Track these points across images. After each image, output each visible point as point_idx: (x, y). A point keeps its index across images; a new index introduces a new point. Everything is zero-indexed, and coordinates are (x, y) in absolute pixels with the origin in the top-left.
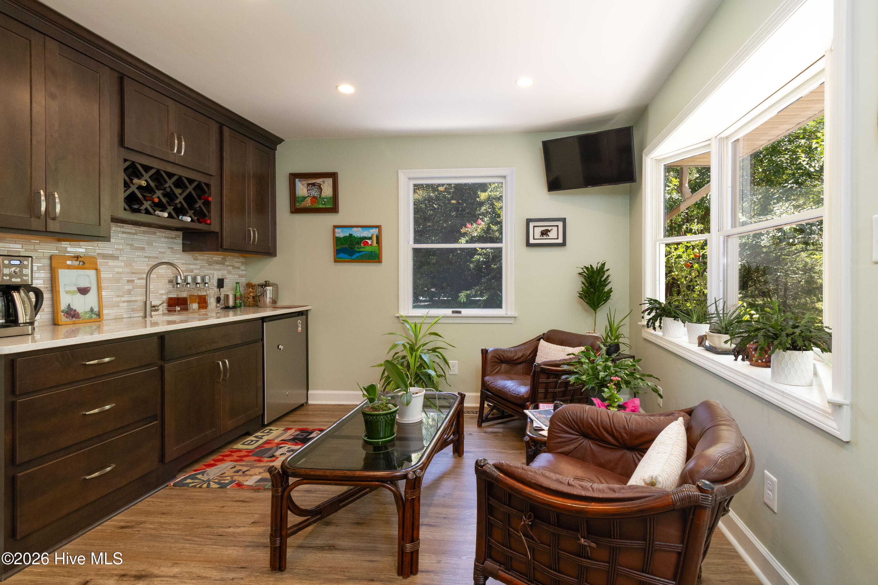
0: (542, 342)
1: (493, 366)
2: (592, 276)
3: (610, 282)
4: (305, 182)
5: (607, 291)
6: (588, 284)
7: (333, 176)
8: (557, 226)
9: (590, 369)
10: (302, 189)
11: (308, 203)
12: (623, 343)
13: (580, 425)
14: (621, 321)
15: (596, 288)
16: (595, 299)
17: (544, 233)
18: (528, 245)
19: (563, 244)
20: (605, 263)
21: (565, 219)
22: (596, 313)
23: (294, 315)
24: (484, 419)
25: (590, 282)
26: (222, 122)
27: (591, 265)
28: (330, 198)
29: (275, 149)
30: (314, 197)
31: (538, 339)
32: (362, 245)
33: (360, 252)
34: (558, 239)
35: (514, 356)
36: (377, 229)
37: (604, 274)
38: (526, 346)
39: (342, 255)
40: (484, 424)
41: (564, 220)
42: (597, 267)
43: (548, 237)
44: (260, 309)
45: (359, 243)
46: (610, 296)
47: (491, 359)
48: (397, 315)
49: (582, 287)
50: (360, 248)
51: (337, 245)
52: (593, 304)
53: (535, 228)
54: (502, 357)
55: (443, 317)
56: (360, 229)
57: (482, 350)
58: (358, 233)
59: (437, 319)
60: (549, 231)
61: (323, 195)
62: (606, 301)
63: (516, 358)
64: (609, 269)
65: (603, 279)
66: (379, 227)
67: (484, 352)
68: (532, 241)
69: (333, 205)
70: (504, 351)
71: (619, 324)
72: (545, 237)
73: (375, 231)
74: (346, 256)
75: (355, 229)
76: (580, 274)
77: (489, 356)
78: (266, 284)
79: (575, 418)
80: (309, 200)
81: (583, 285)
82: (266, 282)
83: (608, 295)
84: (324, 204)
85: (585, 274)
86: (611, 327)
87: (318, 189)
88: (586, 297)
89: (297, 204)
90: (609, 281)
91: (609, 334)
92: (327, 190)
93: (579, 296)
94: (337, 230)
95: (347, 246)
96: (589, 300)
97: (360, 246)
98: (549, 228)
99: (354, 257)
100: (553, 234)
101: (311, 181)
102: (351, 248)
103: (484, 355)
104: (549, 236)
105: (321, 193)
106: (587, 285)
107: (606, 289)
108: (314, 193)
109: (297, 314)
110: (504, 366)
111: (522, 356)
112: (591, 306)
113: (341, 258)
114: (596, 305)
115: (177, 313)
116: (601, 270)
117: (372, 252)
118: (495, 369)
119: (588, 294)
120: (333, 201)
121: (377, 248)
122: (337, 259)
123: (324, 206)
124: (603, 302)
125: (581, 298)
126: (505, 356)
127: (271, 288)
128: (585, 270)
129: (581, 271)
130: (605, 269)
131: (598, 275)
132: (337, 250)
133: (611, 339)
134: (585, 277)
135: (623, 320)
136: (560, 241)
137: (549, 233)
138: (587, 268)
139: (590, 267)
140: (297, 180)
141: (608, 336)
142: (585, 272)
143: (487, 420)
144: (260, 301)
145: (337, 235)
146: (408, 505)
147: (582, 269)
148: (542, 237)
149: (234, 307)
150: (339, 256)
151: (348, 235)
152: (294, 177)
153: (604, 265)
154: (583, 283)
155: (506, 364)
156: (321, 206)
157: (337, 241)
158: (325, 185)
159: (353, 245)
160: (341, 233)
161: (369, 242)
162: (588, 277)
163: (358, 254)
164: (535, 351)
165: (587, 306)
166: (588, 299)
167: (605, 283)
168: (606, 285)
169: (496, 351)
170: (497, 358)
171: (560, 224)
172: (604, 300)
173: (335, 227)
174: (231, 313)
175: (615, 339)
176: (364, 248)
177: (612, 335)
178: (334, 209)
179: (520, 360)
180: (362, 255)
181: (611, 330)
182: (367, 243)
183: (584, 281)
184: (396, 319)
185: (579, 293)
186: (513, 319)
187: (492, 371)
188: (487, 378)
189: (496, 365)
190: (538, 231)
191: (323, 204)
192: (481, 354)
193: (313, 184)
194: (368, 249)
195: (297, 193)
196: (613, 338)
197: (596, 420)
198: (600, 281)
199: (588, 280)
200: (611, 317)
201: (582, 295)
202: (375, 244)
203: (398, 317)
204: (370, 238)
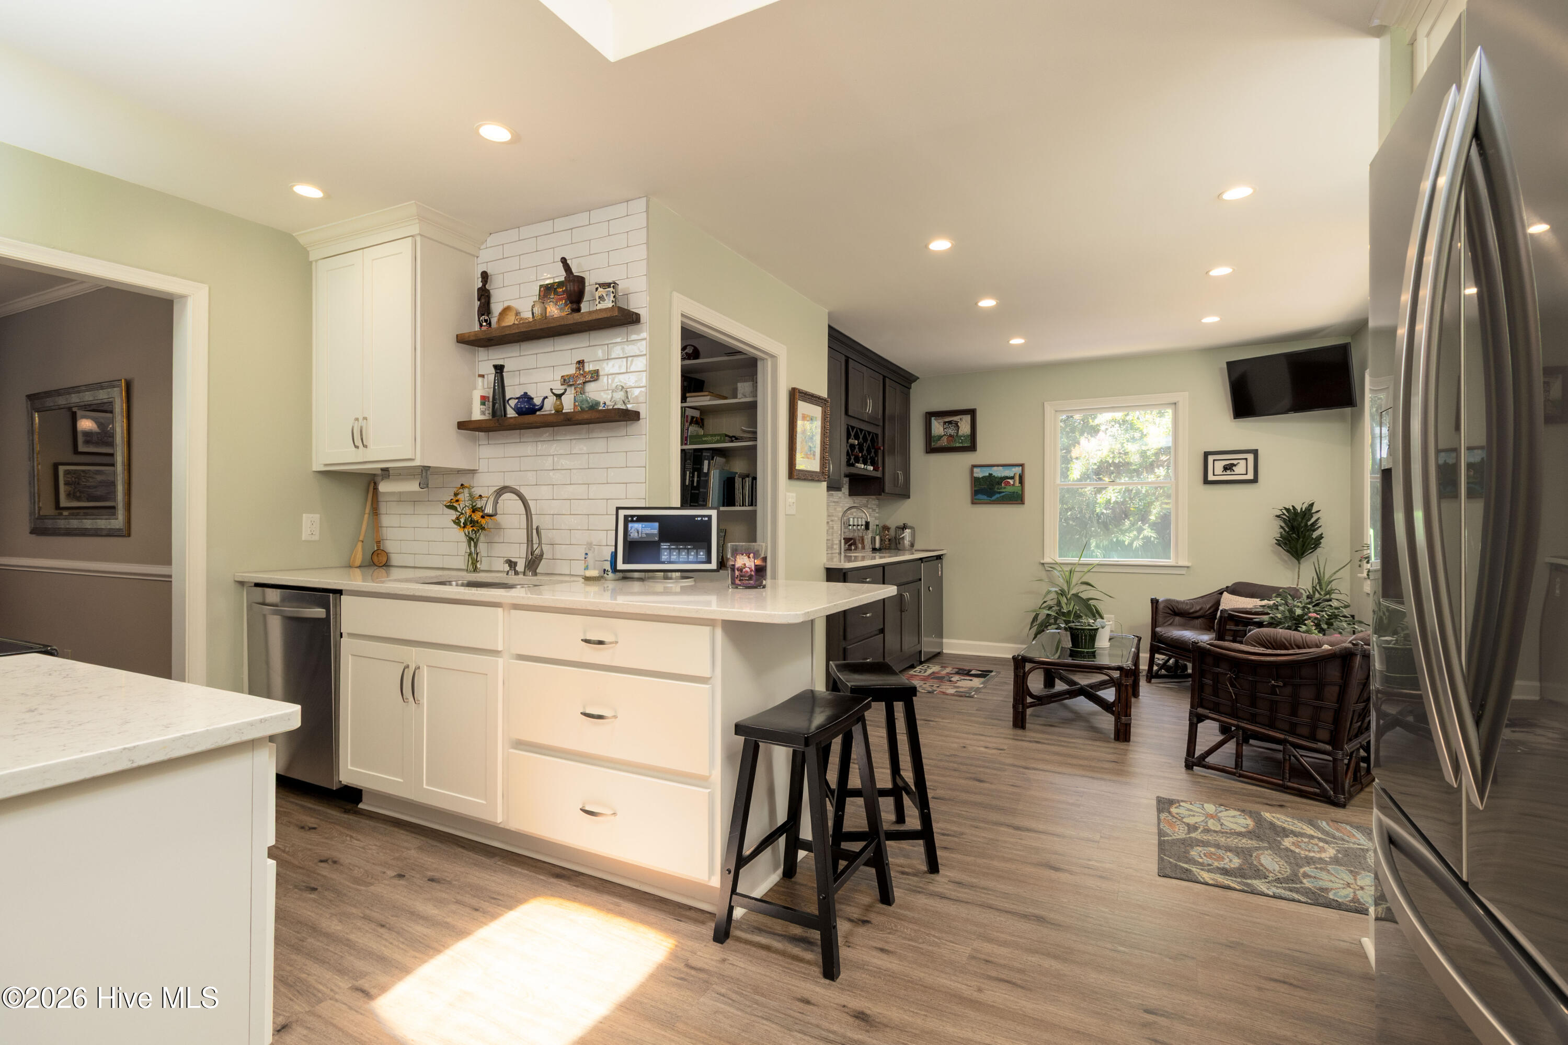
0: (1225, 594)
1: (1166, 617)
2: (1294, 520)
3: (1320, 527)
4: (941, 421)
5: (1316, 537)
6: (1288, 528)
7: (972, 413)
8: (1246, 459)
9: (1287, 611)
10: (938, 428)
11: (944, 442)
12: (1337, 600)
13: (1274, 644)
14: (1335, 573)
15: (1300, 533)
16: (1299, 546)
17: (1228, 468)
18: (1206, 481)
19: (1255, 480)
20: (1313, 503)
21: (1257, 450)
22: (1299, 563)
23: (933, 558)
24: (1154, 674)
25: (1292, 526)
26: (885, 375)
27: (1293, 506)
28: (968, 436)
29: (909, 388)
30: (951, 436)
31: (1221, 593)
32: (1003, 485)
33: (1000, 493)
34: (1246, 474)
35: (1190, 609)
36: (1021, 468)
37: (1312, 517)
38: (1204, 599)
39: (980, 496)
40: (1153, 681)
41: (1255, 452)
42: (1302, 509)
43: (1233, 473)
44: (900, 552)
45: (999, 483)
46: (1320, 543)
47: (1163, 609)
48: (1042, 561)
49: (1281, 533)
50: (1001, 488)
51: (975, 486)
52: (1296, 552)
53: (1215, 462)
54: (1175, 608)
55: (1098, 565)
56: (1001, 468)
57: (1152, 600)
58: (999, 472)
59: (1091, 567)
60: (1234, 465)
61: (960, 433)
62: (1315, 548)
63: (1191, 611)
64: (1319, 511)
65: (1309, 523)
66: (1022, 465)
67: (1155, 602)
68: (1211, 477)
69: (971, 443)
70: (1178, 602)
71: (1331, 577)
72: (1228, 472)
73: (1018, 470)
74: (985, 497)
75: (995, 468)
76: (1278, 516)
77: (1161, 606)
78: (904, 527)
79: (1269, 638)
80: (945, 438)
81: (1282, 530)
82: (904, 524)
83: (1317, 542)
84: (962, 443)
85: (1284, 517)
86: (1319, 579)
87: (955, 427)
88: (1285, 544)
89: (933, 444)
90: (1319, 525)
91: (1318, 588)
92: (965, 427)
93: (1276, 543)
94: (975, 470)
95: (986, 486)
96: (1290, 548)
97: (1000, 487)
98: (1235, 462)
99: (994, 498)
100: (1240, 469)
101: (947, 419)
102: (990, 489)
103: (1155, 604)
104: (1234, 471)
105: (958, 431)
106: (1287, 530)
107: (1315, 535)
108: (951, 431)
109: (935, 558)
110: (1177, 619)
111: (1200, 610)
112: (1292, 555)
113: (978, 499)
114: (1299, 552)
115: (853, 551)
116: (1308, 512)
117: (1014, 492)
118: (1167, 621)
119: (1289, 541)
120: (971, 440)
121: (1020, 488)
122: (975, 501)
123: (961, 445)
124: (1310, 551)
125: (1279, 545)
126: (1179, 607)
127: (910, 530)
128: (1285, 511)
129: (1280, 513)
130: (1313, 511)
131: (1303, 518)
132: (975, 490)
133: (1320, 594)
134: (1284, 521)
135: (1337, 571)
136: (1250, 476)
137: (1234, 468)
138: (1288, 510)
139: (1291, 508)
140: (933, 418)
141: (1316, 589)
142: (1284, 514)
143: (1157, 676)
144: (899, 543)
145: (975, 475)
146: (1123, 688)
147: (1281, 510)
148: (1225, 473)
149: (880, 550)
150: (977, 497)
151: (987, 475)
152: (930, 416)
153: (1312, 505)
154: (1282, 527)
155: (1181, 617)
156: (958, 445)
157: (976, 481)
158: (962, 423)
159: (993, 485)
160: (979, 473)
161: (1011, 482)
162: (1289, 521)
163: (998, 496)
164: (1218, 603)
165: (1286, 555)
166: (1288, 546)
167: (1314, 527)
168: (1314, 530)
169: (1168, 601)
170: (1170, 609)
171: (1250, 457)
172: (1312, 548)
173: (974, 466)
174: (877, 555)
175: (1326, 595)
176: (1005, 488)
177: (1321, 589)
178: (972, 447)
179: (1198, 614)
180: (1003, 496)
181: (1320, 583)
182: (1009, 483)
183: (1283, 525)
184: (1041, 566)
185: (1277, 540)
186: (1186, 569)
187: (1165, 623)
188: (1158, 629)
189: (1169, 617)
190: (1219, 466)
191: (960, 443)
192: (1150, 604)
193: (950, 422)
194: (1009, 489)
195: (933, 432)
196: (1322, 593)
197: (1289, 639)
198: (1306, 525)
199: (1289, 524)
200: (1319, 568)
201: (1281, 542)
202: (1017, 484)
203: (1043, 564)
204: (1012, 478)
